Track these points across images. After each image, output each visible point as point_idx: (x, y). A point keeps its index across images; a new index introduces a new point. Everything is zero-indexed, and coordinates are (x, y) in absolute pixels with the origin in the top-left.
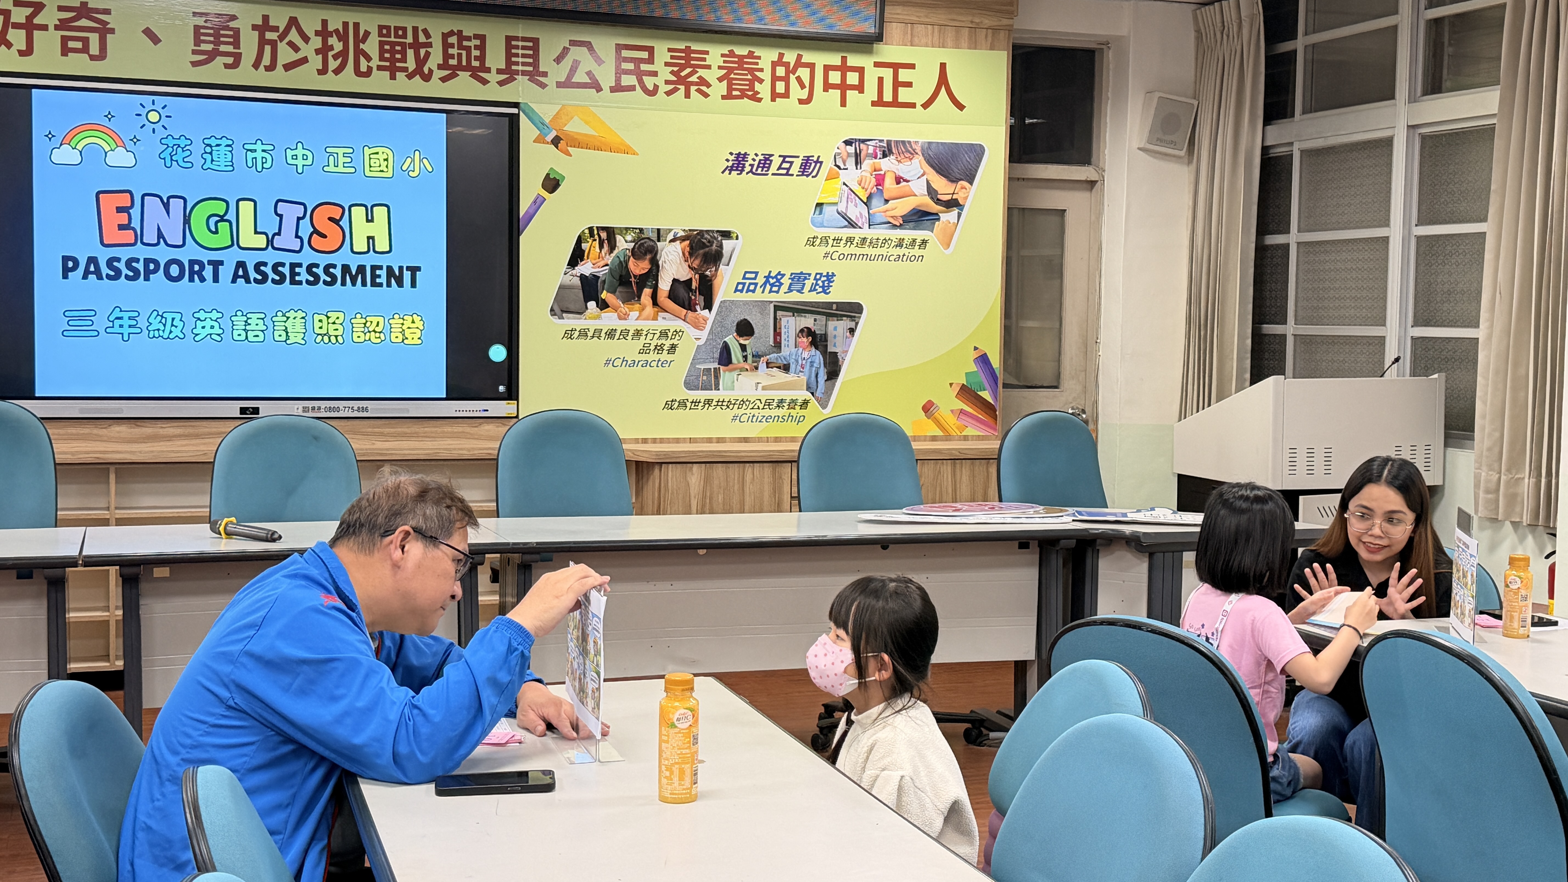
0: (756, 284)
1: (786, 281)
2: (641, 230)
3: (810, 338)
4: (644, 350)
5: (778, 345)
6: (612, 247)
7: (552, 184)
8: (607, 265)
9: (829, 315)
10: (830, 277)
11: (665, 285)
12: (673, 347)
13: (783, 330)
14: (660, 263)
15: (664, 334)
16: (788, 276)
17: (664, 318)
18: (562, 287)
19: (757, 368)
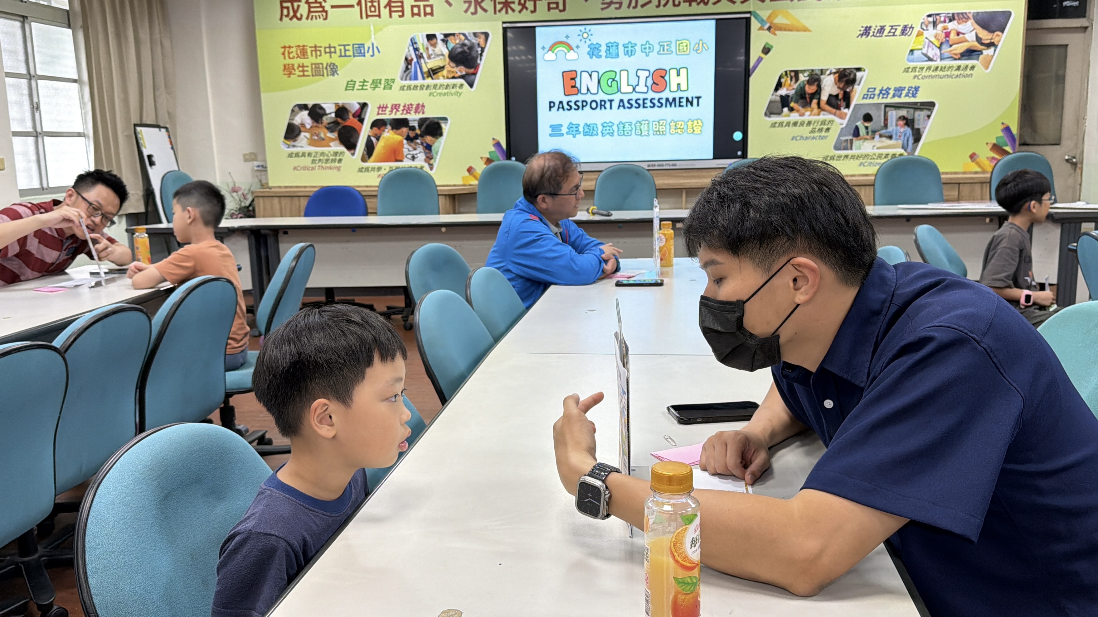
0: (874, 95)
1: (892, 92)
2: (813, 70)
3: (905, 122)
4: (813, 131)
5: (886, 126)
6: (797, 79)
7: (766, 50)
8: (793, 89)
9: (916, 109)
10: (917, 89)
11: (824, 97)
12: (828, 130)
13: (889, 118)
14: (822, 86)
15: (823, 122)
16: (893, 89)
17: (823, 115)
18: (771, 102)
19: (873, 138)
